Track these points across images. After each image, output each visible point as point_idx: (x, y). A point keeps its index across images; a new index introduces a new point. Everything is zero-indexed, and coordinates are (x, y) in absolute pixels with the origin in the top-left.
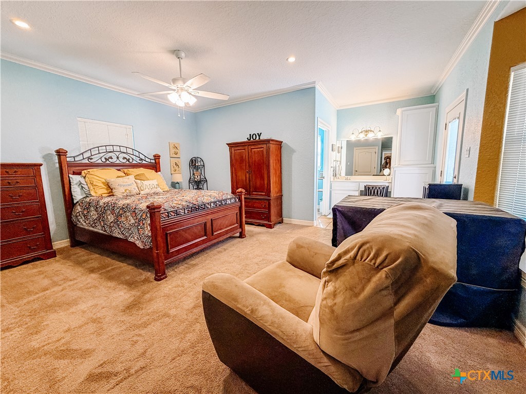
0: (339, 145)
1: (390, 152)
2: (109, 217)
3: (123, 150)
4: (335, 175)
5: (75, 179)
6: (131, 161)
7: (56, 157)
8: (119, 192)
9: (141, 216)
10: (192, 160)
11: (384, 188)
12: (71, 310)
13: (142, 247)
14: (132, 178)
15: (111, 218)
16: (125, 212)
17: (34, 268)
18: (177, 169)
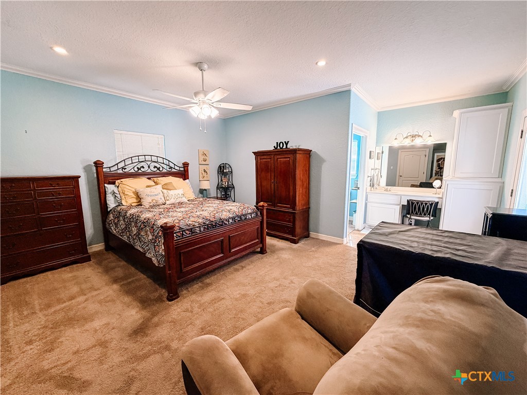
0: (379, 150)
1: (443, 154)
2: (133, 229)
3: (154, 159)
4: (372, 185)
5: (110, 188)
6: (161, 169)
7: (94, 168)
8: (146, 202)
9: (158, 234)
10: (220, 167)
11: (432, 204)
12: (87, 327)
13: (157, 265)
14: (159, 187)
15: (134, 230)
16: (146, 226)
17: (71, 272)
18: (205, 175)
